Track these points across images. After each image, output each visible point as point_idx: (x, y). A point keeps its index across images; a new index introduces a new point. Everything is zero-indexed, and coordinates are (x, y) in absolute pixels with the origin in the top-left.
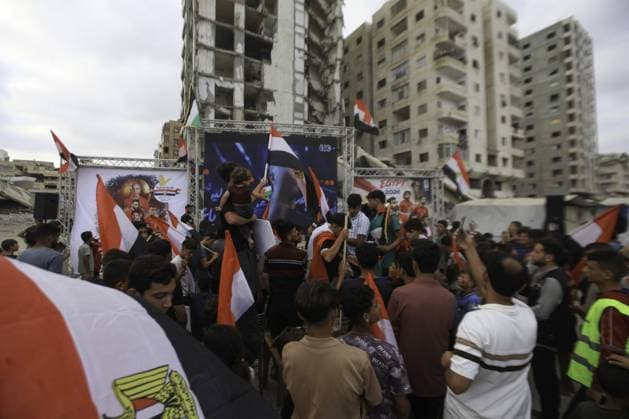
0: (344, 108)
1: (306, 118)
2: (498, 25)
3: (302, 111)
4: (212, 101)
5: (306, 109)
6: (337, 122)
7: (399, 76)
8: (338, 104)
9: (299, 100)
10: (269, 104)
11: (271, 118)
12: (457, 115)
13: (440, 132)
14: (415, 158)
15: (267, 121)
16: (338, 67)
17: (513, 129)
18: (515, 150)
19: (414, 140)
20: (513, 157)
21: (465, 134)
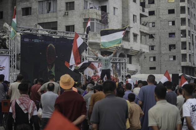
17: (141, 8)
18: (143, 27)
19: (60, 11)
20: (142, 33)
21: (106, 11)
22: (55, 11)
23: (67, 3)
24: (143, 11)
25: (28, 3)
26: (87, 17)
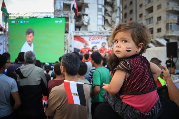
0: (121, 9)
1: (103, 14)
3: (101, 11)
4: (62, 9)
5: (103, 10)
6: (118, 15)
8: (118, 7)
9: (100, 7)
10: (86, 9)
11: (87, 15)
13: (168, 18)
14: (155, 31)
15: (85, 17)
19: (154, 22)
23: (158, 18)
25: (141, 21)
26: (168, 23)
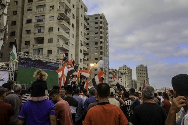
2: (81, 11)
7: (39, 21)
12: (65, 47)
13: (58, 53)
16: (7, 7)
17: (84, 55)
18: (84, 65)
19: (44, 54)
20: (84, 67)
21: (68, 56)
22: (42, 54)
23: (48, 51)
24: (85, 57)
25: (27, 49)
26: (58, 58)
